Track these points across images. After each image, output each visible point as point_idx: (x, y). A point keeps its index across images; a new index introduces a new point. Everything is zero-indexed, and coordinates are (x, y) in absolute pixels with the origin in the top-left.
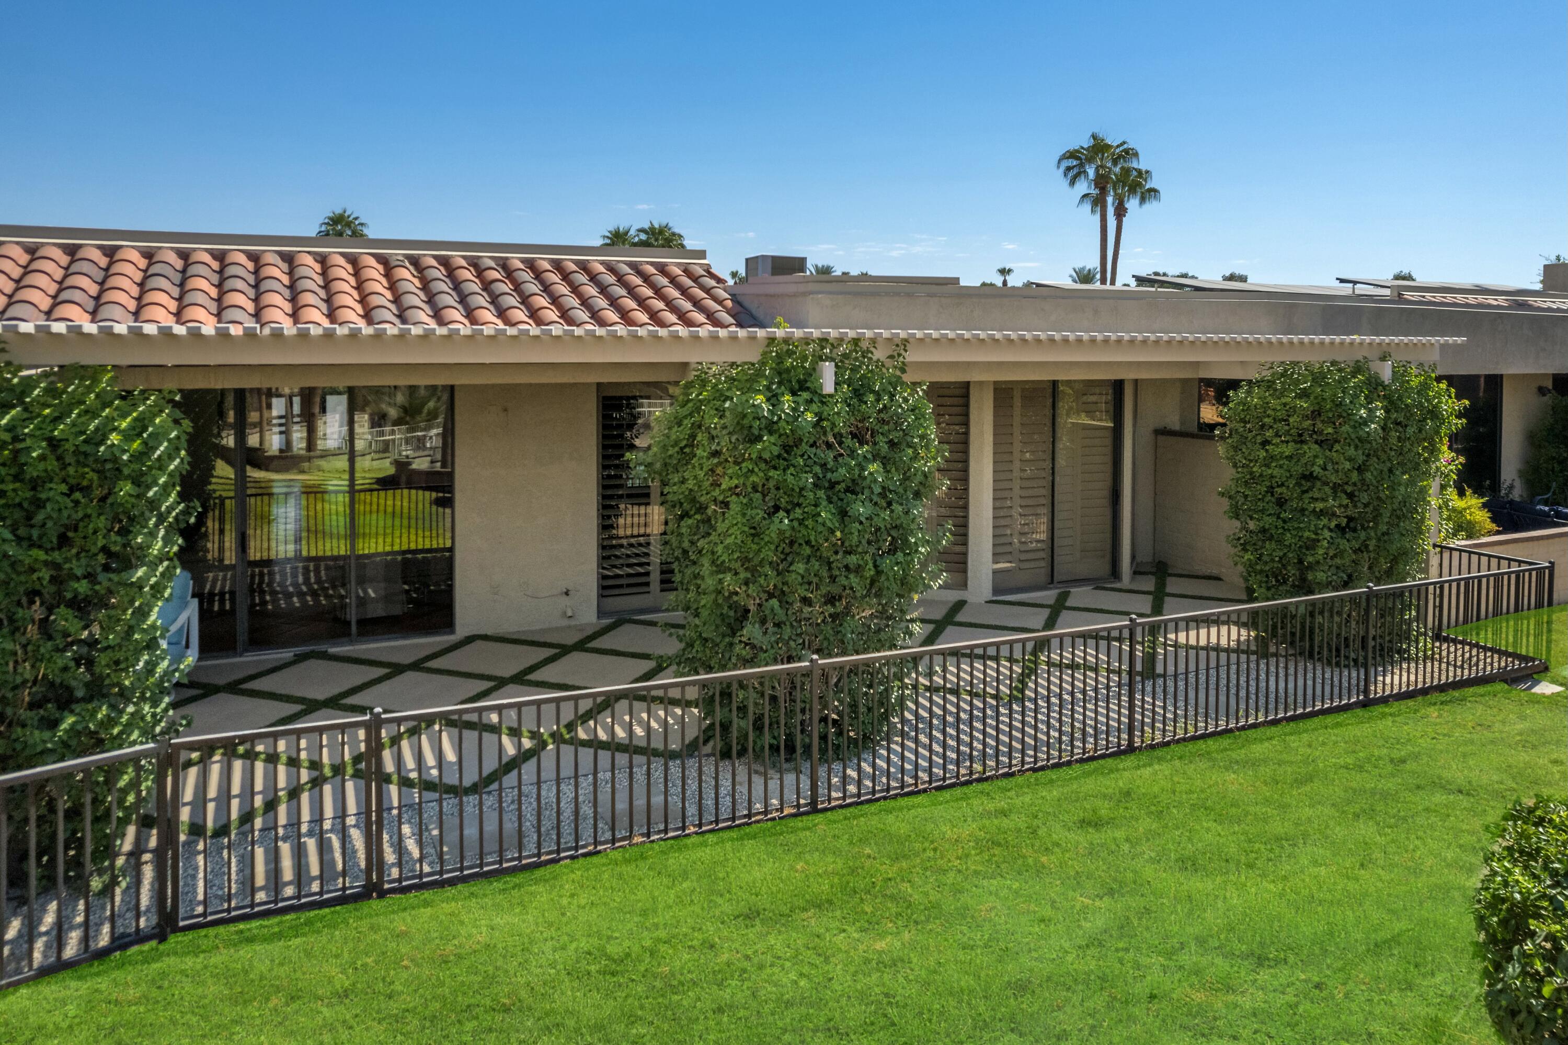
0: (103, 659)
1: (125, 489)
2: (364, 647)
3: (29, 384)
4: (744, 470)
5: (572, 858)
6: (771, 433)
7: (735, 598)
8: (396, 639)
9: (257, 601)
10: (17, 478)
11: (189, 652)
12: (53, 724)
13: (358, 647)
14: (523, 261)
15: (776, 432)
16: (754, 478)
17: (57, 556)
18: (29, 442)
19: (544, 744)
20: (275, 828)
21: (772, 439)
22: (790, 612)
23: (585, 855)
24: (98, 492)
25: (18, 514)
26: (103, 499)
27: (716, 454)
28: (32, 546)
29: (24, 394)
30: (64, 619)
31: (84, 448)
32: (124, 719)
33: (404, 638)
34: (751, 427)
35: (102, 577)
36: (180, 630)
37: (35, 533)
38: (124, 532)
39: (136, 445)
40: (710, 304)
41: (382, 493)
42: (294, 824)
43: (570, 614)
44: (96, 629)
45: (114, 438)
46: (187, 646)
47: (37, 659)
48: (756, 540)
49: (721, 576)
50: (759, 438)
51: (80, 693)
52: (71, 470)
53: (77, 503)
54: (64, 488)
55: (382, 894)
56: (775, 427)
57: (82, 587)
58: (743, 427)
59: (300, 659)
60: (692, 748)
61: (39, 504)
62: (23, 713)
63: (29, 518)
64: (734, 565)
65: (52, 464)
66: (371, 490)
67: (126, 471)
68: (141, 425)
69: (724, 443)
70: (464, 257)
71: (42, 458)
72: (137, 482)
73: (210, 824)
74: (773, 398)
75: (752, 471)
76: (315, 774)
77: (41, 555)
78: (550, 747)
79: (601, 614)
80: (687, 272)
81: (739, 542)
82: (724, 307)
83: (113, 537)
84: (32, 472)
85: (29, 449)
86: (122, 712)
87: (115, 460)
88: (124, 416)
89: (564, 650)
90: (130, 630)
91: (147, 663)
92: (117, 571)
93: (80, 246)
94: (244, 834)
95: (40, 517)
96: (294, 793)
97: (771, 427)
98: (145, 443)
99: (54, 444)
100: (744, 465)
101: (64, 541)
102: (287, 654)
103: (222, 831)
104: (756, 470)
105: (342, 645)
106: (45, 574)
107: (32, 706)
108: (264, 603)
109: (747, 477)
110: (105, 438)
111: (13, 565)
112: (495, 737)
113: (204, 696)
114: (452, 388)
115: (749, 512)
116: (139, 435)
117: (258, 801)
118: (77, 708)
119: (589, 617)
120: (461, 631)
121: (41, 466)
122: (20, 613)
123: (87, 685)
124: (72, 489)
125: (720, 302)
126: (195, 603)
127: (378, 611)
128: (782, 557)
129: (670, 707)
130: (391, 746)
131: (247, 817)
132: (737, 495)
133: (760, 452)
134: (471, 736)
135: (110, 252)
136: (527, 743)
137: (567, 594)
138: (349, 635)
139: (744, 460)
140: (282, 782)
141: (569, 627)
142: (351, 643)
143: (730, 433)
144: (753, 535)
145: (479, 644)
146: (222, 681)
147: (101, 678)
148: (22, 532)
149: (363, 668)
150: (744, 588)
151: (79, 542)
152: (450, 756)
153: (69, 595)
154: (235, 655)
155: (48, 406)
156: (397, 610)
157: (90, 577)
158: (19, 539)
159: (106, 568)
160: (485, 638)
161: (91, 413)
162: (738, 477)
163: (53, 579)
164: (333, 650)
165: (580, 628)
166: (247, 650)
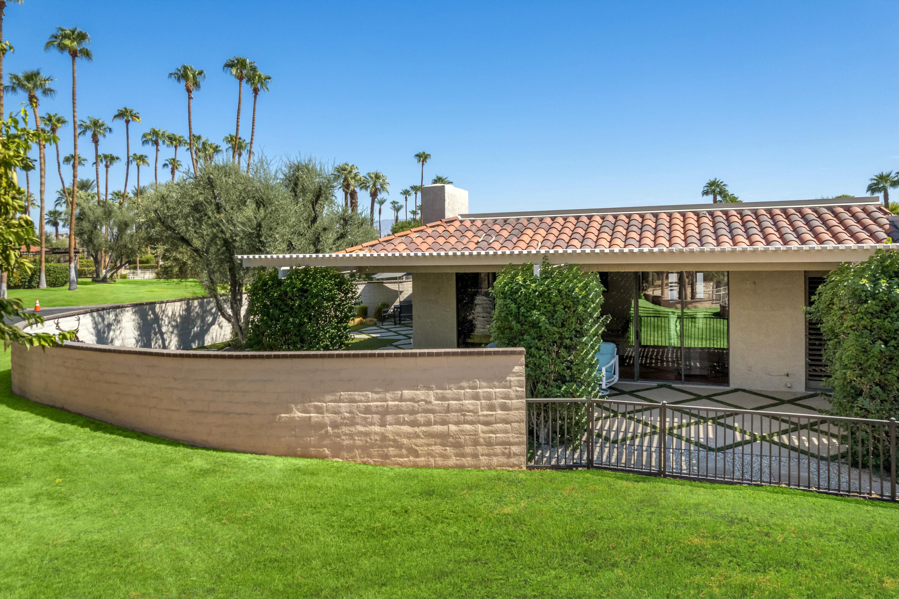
0: (574, 368)
1: (580, 308)
2: (688, 386)
3: (553, 270)
4: (858, 318)
5: (749, 484)
6: (874, 299)
7: (853, 383)
8: (701, 385)
9: (648, 362)
10: (549, 302)
11: (615, 376)
12: (560, 388)
13: (685, 386)
14: (766, 210)
15: (877, 298)
16: (863, 322)
17: (560, 330)
18: (552, 290)
19: (755, 440)
20: (634, 445)
21: (874, 302)
22: (890, 396)
23: (755, 485)
24: (573, 309)
25: (550, 315)
26: (574, 312)
27: (843, 309)
28: (554, 326)
29: (552, 274)
30: (563, 352)
31: (568, 293)
32: (581, 390)
33: (706, 385)
34: (861, 295)
35: (574, 339)
36: (612, 366)
37: (554, 321)
38: (581, 324)
39: (584, 293)
40: (875, 228)
41: (715, 320)
42: (641, 445)
43: (789, 385)
44: (572, 357)
45: (577, 290)
46: (614, 374)
47: (555, 365)
48: (865, 354)
49: (845, 371)
50: (866, 302)
51: (568, 379)
52: (564, 300)
53: (566, 312)
54: (562, 307)
55: (665, 476)
56: (877, 296)
57: (568, 341)
58: (856, 295)
59: (660, 386)
60: (834, 458)
61: (556, 312)
62: (552, 383)
63: (553, 316)
64: (851, 366)
65: (559, 298)
66: (710, 318)
67: (581, 302)
68: (586, 285)
69: (846, 303)
70: (735, 210)
71: (556, 296)
72: (584, 306)
73: (612, 438)
74: (875, 282)
75: (862, 318)
76: (653, 430)
77: (556, 329)
78: (758, 442)
79: (807, 388)
80: (864, 210)
81: (855, 354)
82: (884, 229)
83: (578, 325)
84: (553, 301)
85: (552, 293)
86: (580, 388)
87: (577, 298)
88: (580, 283)
89: (782, 402)
90: (583, 359)
91: (589, 372)
92: (579, 338)
93: (580, 216)
94: (623, 445)
95: (556, 316)
96: (644, 435)
97: (874, 296)
98: (587, 292)
99: (560, 291)
100: (857, 315)
101: (563, 325)
102: (654, 384)
103: (615, 442)
104: (865, 318)
105: (677, 384)
106: (557, 336)
107: (555, 380)
108: (651, 363)
109: (860, 322)
110: (574, 290)
111: (548, 331)
112: (732, 431)
113: (619, 394)
114: (728, 272)
115: (860, 339)
116: (585, 289)
117: (630, 435)
118: (567, 384)
119: (800, 388)
120: (732, 386)
121: (556, 299)
122: (550, 348)
123: (570, 376)
124: (565, 307)
125: (881, 226)
126: (617, 357)
127: (697, 372)
128: (885, 365)
129: (831, 438)
130: (687, 426)
131: (624, 440)
132: (854, 330)
133: (866, 308)
134: (721, 429)
135: (590, 218)
136: (747, 437)
137: (788, 375)
138: (681, 380)
139: (857, 313)
140: (640, 431)
141: (789, 392)
142: (682, 383)
143: (849, 298)
144: (864, 352)
145: (740, 393)
146: (627, 390)
147: (574, 375)
148: (551, 321)
149: (684, 394)
150: (859, 379)
151: (567, 326)
152: (711, 435)
153: (564, 344)
154: (634, 381)
155: (559, 278)
156: (706, 373)
157: (571, 339)
158: (550, 323)
159: (576, 336)
160: (744, 391)
161: (570, 281)
162: (854, 321)
163: (560, 338)
164: (673, 385)
165: (795, 393)
166: (638, 380)
